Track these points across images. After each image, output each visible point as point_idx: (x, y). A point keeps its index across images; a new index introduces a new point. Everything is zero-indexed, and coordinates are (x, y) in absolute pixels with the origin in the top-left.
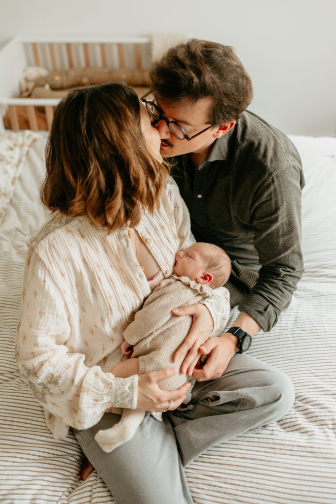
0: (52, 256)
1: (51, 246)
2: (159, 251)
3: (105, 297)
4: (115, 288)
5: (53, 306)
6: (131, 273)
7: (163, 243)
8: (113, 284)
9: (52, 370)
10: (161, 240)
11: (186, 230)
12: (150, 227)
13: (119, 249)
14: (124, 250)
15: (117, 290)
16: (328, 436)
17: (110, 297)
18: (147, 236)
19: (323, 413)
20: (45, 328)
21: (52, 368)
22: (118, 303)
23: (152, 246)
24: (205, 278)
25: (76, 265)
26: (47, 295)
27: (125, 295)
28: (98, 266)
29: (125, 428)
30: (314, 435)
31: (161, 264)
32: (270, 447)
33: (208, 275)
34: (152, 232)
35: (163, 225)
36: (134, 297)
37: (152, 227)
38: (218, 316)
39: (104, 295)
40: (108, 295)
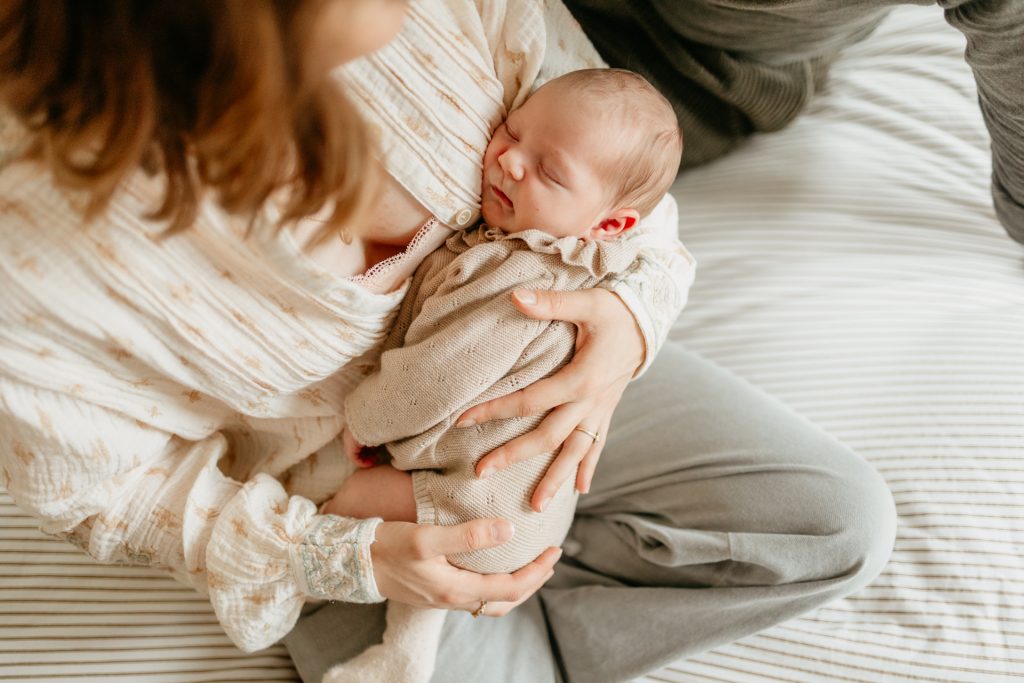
2: (417, 161)
3: (232, 368)
4: (261, 335)
7: (431, 124)
8: (251, 327)
10: (422, 113)
11: (528, 33)
12: (370, 77)
15: (271, 338)
16: (983, 644)
17: (255, 364)
19: (972, 569)
20: (50, 488)
21: (120, 533)
22: (286, 367)
28: (175, 296)
29: (405, 665)
30: (943, 640)
31: (432, 203)
32: (813, 669)
35: (426, 51)
36: (342, 336)
37: (377, 74)
38: (660, 323)
39: (228, 366)
40: (241, 362)
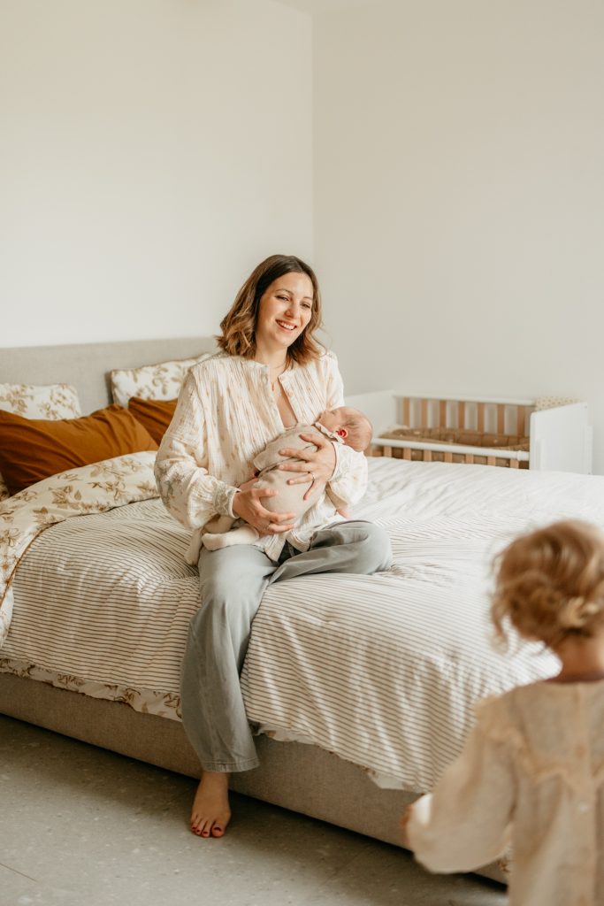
0: (203, 375)
1: (205, 368)
5: (192, 417)
6: (267, 408)
9: (178, 470)
13: (259, 386)
14: (264, 387)
18: (291, 391)
23: (292, 400)
24: (341, 432)
25: (220, 389)
26: (190, 407)
27: (257, 429)
33: (344, 431)
34: (296, 390)
